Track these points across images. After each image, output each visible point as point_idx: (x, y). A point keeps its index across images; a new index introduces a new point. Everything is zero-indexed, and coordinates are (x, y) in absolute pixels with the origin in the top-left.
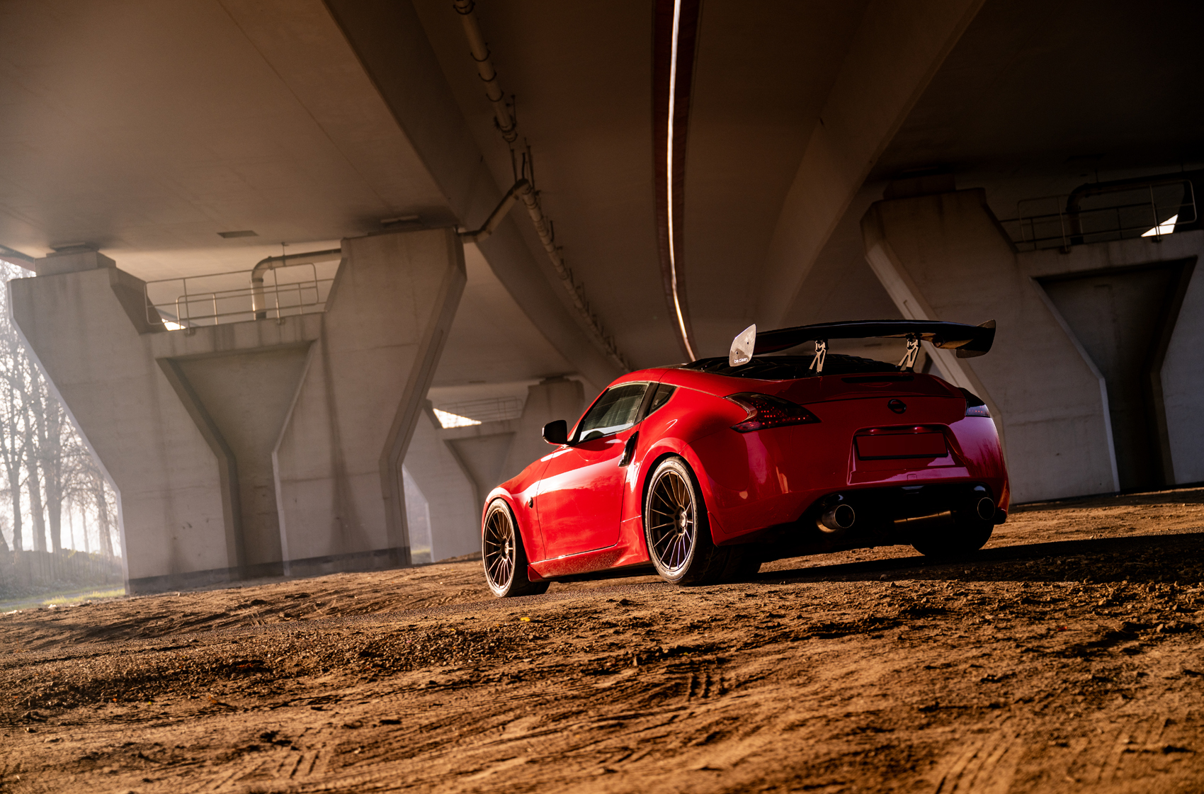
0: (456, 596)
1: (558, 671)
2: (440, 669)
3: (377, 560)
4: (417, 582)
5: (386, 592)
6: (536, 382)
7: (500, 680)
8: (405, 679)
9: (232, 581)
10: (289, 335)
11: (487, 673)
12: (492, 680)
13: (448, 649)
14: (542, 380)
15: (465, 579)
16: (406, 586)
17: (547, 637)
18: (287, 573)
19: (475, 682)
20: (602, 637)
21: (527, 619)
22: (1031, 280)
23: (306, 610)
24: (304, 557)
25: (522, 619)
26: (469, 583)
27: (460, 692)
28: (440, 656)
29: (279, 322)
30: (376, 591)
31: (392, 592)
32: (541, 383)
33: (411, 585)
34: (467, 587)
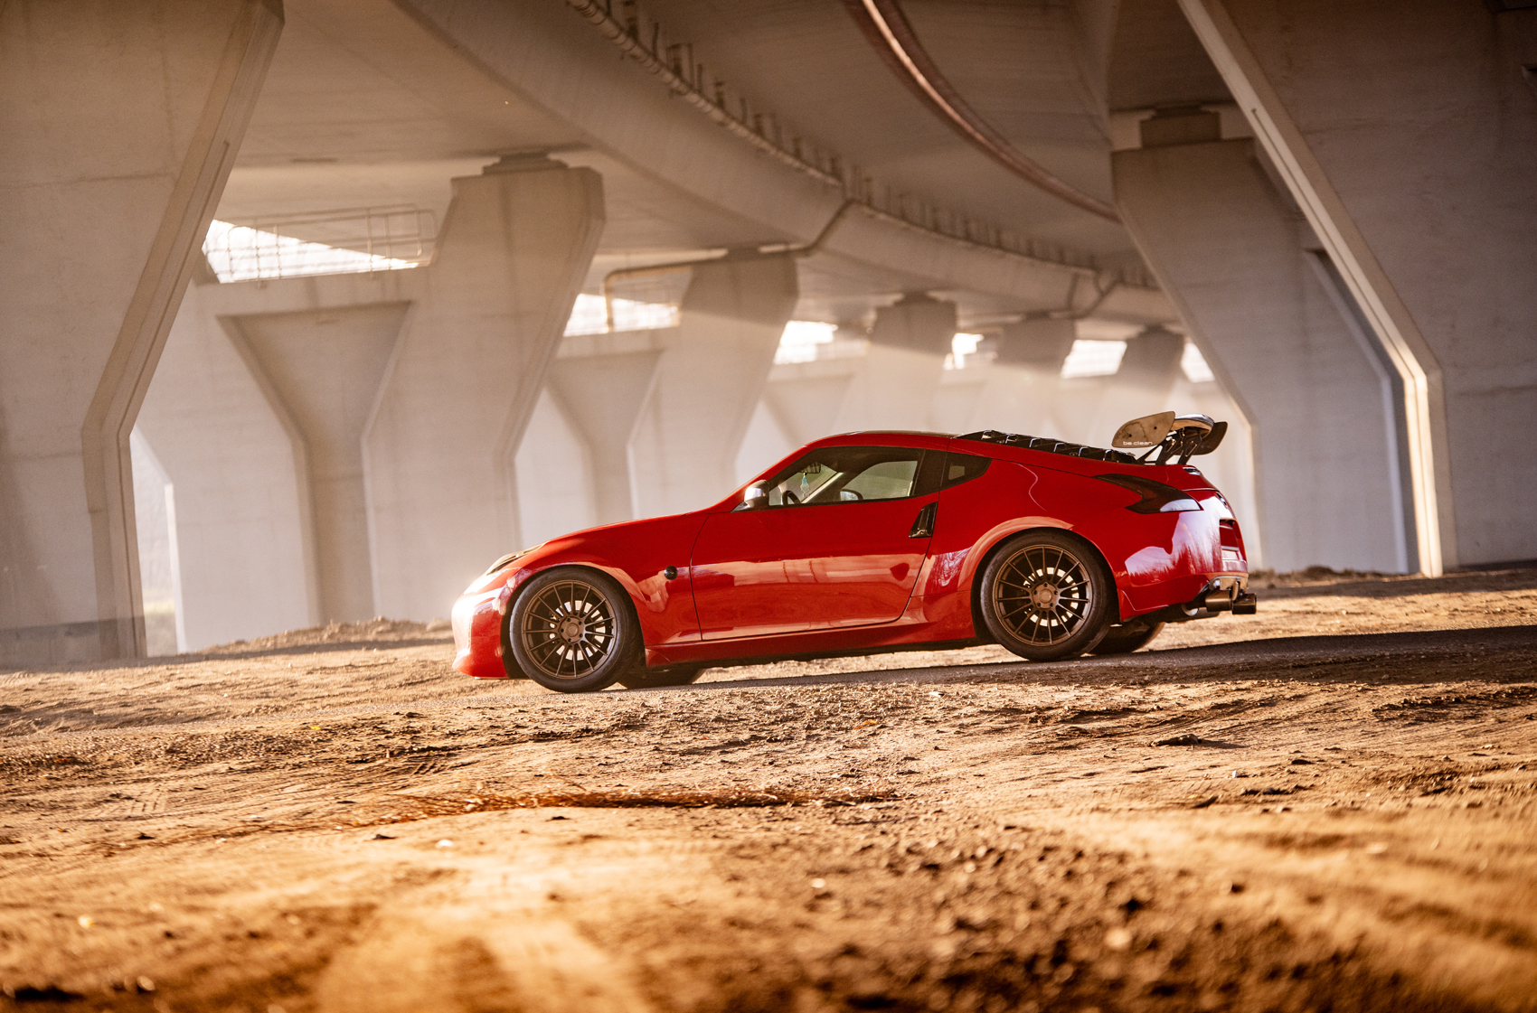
1: (330, 762)
2: (237, 762)
4: (186, 692)
5: (143, 707)
6: (474, 167)
7: (284, 768)
8: (209, 768)
11: (274, 764)
12: (278, 768)
13: (243, 748)
14: (490, 162)
15: (263, 689)
16: (171, 698)
17: (329, 740)
19: (265, 769)
20: (375, 740)
21: (317, 728)
23: (19, 731)
25: (313, 728)
26: (268, 697)
27: (253, 774)
28: (236, 753)
30: (125, 705)
31: (150, 706)
32: (488, 171)
33: (179, 697)
34: (265, 702)
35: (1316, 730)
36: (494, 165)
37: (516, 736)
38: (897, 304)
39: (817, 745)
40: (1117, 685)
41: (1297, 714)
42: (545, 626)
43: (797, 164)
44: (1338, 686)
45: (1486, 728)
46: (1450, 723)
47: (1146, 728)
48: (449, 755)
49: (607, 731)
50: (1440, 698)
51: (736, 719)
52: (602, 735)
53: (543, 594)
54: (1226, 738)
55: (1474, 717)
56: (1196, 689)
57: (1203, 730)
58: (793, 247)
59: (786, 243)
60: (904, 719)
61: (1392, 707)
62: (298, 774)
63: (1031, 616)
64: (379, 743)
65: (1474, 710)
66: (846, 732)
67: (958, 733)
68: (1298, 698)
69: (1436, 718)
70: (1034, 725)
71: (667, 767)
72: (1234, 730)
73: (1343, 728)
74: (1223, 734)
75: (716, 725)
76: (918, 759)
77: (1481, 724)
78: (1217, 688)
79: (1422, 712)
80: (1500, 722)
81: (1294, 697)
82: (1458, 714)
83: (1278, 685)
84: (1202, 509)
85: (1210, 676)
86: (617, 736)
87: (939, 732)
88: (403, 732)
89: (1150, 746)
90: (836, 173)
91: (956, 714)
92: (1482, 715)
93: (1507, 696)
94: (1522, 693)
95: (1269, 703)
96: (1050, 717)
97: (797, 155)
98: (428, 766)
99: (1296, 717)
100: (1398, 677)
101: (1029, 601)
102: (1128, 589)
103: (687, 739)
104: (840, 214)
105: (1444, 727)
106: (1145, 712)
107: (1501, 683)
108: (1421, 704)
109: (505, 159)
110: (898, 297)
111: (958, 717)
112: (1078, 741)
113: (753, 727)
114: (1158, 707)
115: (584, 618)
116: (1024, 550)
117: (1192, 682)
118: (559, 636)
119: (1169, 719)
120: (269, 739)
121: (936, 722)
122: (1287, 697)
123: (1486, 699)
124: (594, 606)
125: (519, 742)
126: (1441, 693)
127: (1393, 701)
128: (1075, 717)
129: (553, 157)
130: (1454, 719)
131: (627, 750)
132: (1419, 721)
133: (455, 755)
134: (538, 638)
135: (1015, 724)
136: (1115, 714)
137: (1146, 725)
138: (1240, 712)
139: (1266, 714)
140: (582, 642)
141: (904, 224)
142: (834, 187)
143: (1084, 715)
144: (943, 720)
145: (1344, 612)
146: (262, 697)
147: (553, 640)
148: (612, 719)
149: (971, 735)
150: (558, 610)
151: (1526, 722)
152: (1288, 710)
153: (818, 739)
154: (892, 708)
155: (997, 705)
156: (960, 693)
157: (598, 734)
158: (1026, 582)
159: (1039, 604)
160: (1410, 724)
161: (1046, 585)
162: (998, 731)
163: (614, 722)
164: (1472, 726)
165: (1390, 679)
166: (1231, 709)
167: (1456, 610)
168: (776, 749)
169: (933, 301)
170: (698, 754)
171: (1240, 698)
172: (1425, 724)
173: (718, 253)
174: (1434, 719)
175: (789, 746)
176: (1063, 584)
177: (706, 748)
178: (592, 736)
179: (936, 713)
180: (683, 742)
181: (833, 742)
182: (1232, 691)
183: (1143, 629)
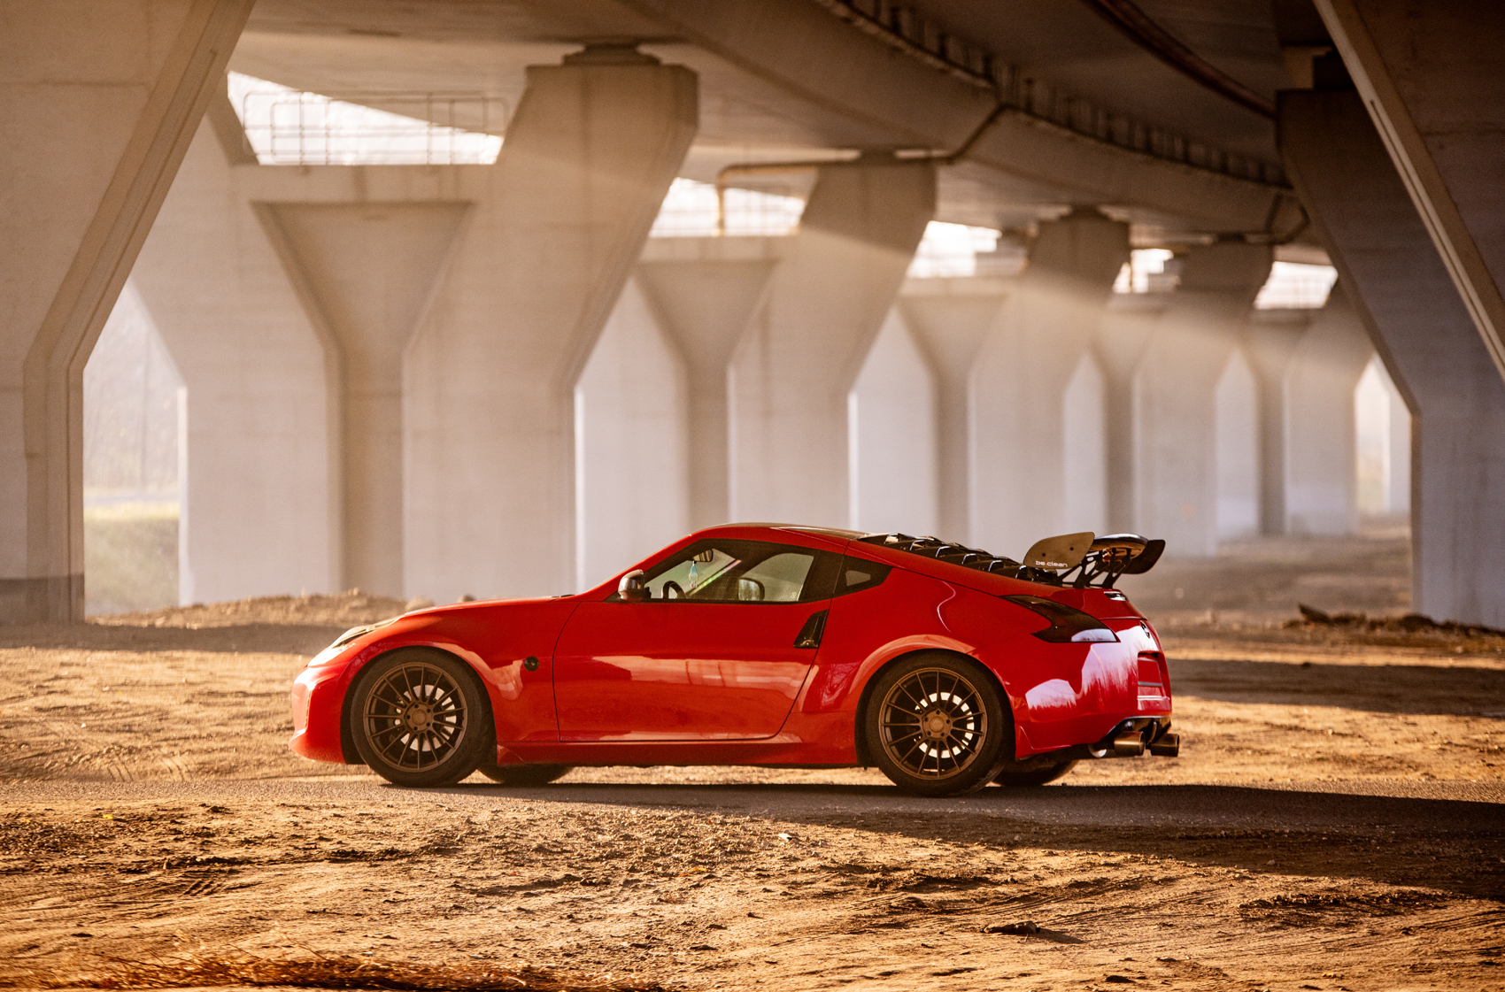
0: (99, 754)
1: (101, 868)
7: (48, 871)
11: (41, 864)
12: (43, 870)
19: (28, 870)
20: (161, 842)
21: (110, 817)
25: (104, 816)
27: (11, 877)
32: (569, 61)
35: (1171, 926)
36: (577, 55)
37: (314, 852)
38: (1063, 218)
39: (633, 894)
40: (982, 844)
41: (1158, 902)
42: (390, 711)
43: (939, 64)
44: (1217, 870)
45: (1355, 941)
46: (1319, 931)
47: (992, 905)
48: (232, 872)
49: (414, 854)
50: (1318, 897)
51: (559, 850)
52: (406, 859)
53: (390, 676)
54: (1069, 928)
55: (1347, 925)
56: (1063, 858)
57: (1049, 915)
58: (936, 153)
59: (926, 147)
60: (737, 868)
61: (1263, 904)
62: (61, 881)
63: (921, 744)
64: (166, 846)
65: (1350, 915)
66: (670, 879)
67: (785, 894)
68: (1168, 881)
69: (1305, 922)
70: (871, 890)
71: (456, 912)
72: (1083, 917)
73: (1200, 927)
74: (1070, 922)
75: (534, 856)
76: (725, 928)
77: (1351, 935)
78: (1086, 859)
79: (1291, 914)
80: (1373, 933)
81: (1162, 880)
82: (1332, 919)
83: (1152, 862)
84: (1118, 640)
85: (1086, 841)
86: (422, 862)
87: (766, 890)
88: (196, 834)
89: (983, 932)
90: (988, 76)
91: (794, 866)
92: (1357, 923)
93: (1391, 902)
94: (1409, 900)
95: (1132, 885)
96: (891, 882)
97: (942, 54)
98: (203, 885)
99: (1156, 907)
100: (1285, 863)
101: (918, 728)
102: (1026, 724)
103: (495, 873)
104: (992, 120)
105: (1310, 935)
106: (997, 884)
107: (1392, 884)
108: (1295, 903)
109: (590, 49)
110: (1064, 210)
111: (794, 872)
112: (910, 916)
113: (573, 862)
114: (1012, 880)
115: (434, 705)
116: (917, 673)
117: (1063, 848)
118: (404, 723)
119: (1019, 895)
120: (47, 831)
121: (768, 876)
122: (1156, 879)
123: (1368, 903)
124: (446, 692)
125: (313, 861)
126: (1322, 890)
127: (1266, 897)
128: (919, 885)
129: (645, 50)
130: (1324, 925)
131: (424, 883)
132: (1286, 924)
133: (238, 872)
134: (381, 724)
135: (852, 887)
136: (964, 884)
137: (992, 901)
138: (1099, 893)
139: (1126, 899)
140: (429, 732)
141: (1068, 133)
142: (985, 90)
143: (928, 882)
144: (776, 873)
145: (1330, 732)
146: (123, 731)
147: (399, 726)
148: (425, 839)
149: (798, 898)
150: (406, 694)
151: (1401, 937)
152: (1151, 896)
153: (636, 887)
154: (731, 852)
155: (843, 858)
156: (811, 838)
157: (402, 857)
158: (917, 708)
159: (929, 733)
160: (1277, 928)
161: (938, 713)
162: (829, 895)
163: (426, 843)
164: (1341, 937)
165: (1276, 865)
166: (1091, 889)
167: (1449, 743)
168: (584, 896)
169: (1105, 218)
170: (501, 895)
171: (1104, 876)
172: (1291, 929)
173: (849, 155)
174: (1303, 923)
175: (601, 893)
176: (958, 711)
177: (511, 887)
178: (395, 860)
179: (773, 863)
180: (488, 878)
181: (651, 891)
182: (1100, 865)
183: (1050, 765)
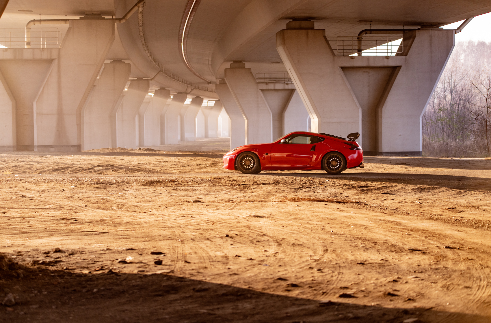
3: (72, 149)
9: (14, 151)
10: (45, 56)
18: (36, 150)
22: (338, 67)
24: (44, 145)
29: (42, 50)
35: (405, 192)
41: (398, 189)
44: (400, 184)
53: (242, 156)
57: (386, 191)
59: (148, 78)
60: (327, 185)
68: (395, 186)
73: (409, 193)
74: (390, 192)
88: (234, 180)
93: (432, 188)
101: (331, 164)
104: (158, 73)
106: (371, 187)
107: (429, 186)
108: (419, 189)
109: (114, 61)
112: (366, 192)
115: (250, 161)
116: (331, 155)
124: (252, 159)
128: (360, 187)
140: (249, 165)
142: (158, 68)
147: (244, 164)
150: (245, 159)
158: (330, 160)
161: (334, 161)
169: (166, 89)
